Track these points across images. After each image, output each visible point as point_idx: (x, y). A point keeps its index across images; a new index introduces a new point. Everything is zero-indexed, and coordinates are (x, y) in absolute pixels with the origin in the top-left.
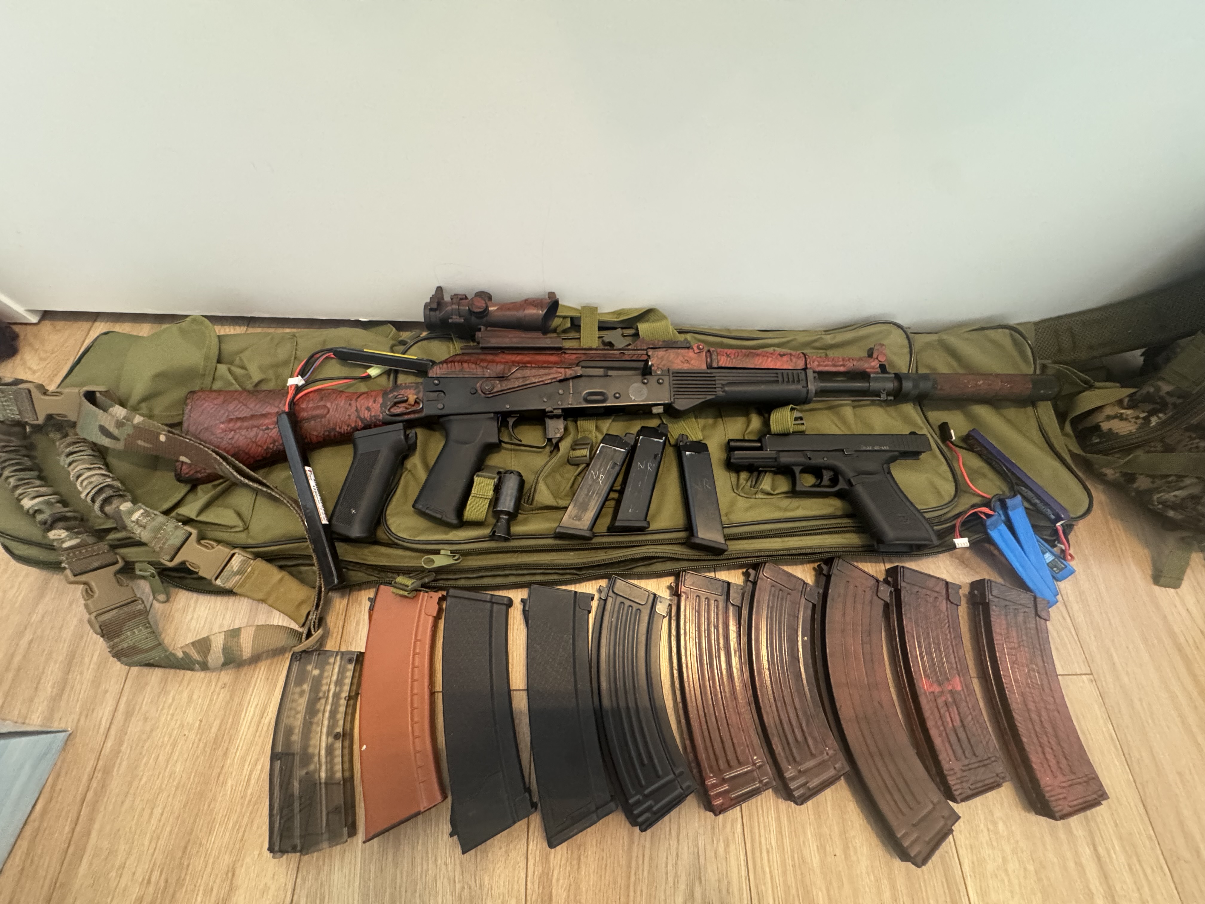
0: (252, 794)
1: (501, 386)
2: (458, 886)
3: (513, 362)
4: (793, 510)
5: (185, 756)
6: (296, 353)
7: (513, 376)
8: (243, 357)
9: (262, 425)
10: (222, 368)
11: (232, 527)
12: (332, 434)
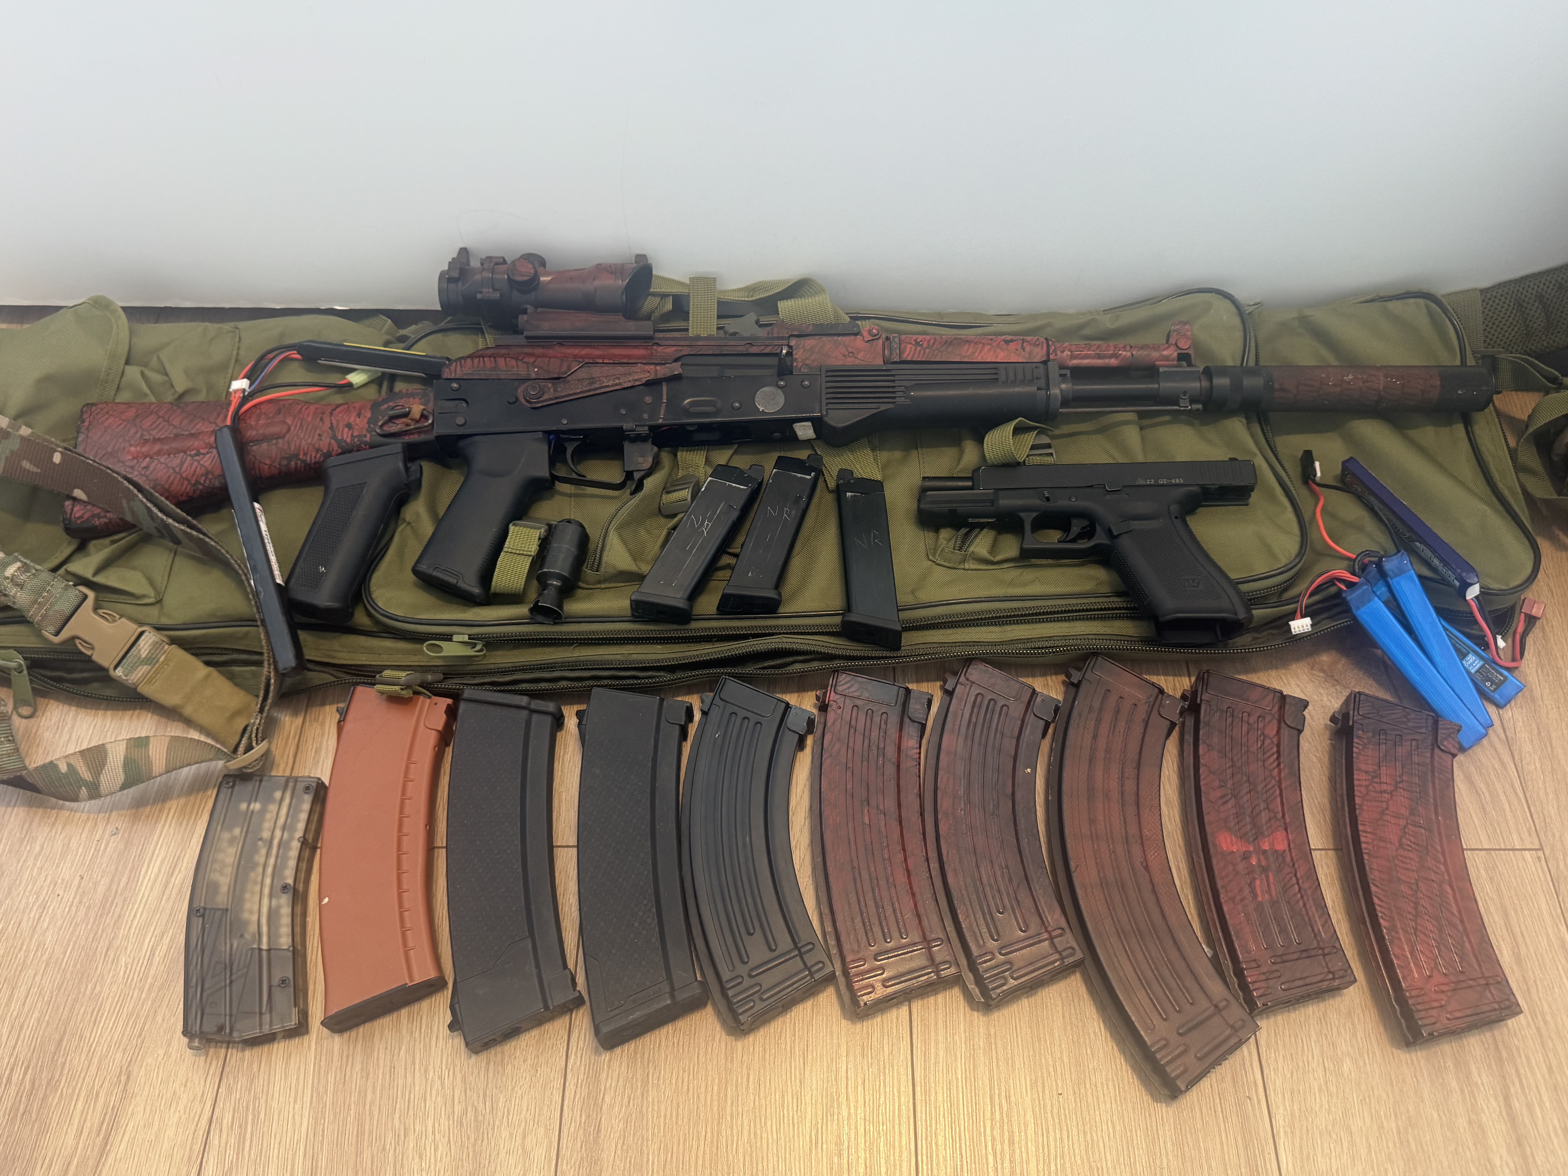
0: (155, 977)
1: (555, 390)
2: (458, 1108)
3: (575, 357)
4: (1025, 585)
5: (59, 923)
6: (238, 354)
7: (574, 376)
8: (161, 356)
9: (189, 449)
10: (133, 372)
11: (138, 597)
12: (293, 464)
